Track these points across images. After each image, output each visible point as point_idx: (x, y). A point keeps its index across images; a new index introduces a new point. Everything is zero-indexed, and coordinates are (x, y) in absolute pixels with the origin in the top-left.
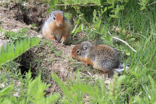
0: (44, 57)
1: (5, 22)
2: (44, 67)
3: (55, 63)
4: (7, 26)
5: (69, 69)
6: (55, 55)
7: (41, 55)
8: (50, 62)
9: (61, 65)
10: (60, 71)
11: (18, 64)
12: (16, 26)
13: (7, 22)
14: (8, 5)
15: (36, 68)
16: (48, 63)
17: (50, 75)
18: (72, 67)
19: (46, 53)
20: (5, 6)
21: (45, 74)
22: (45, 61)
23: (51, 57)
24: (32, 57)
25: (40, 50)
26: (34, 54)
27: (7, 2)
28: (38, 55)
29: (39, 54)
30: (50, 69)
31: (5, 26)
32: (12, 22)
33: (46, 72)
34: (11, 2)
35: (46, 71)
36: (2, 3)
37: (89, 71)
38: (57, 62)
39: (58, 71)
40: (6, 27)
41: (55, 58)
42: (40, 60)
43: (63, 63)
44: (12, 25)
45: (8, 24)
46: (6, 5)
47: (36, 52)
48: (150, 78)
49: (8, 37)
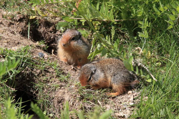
0: (47, 81)
1: (5, 37)
2: (47, 94)
3: (60, 89)
4: (8, 43)
5: (75, 97)
6: (61, 80)
7: (44, 79)
8: (54, 88)
9: (66, 91)
10: (64, 99)
11: (12, 89)
12: (18, 43)
13: (8, 37)
14: (14, 17)
15: (38, 95)
16: (52, 89)
17: (53, 103)
18: (79, 95)
19: (50, 77)
20: (10, 18)
21: (47, 102)
22: (48, 86)
23: (56, 82)
24: (34, 81)
25: (43, 73)
26: (36, 77)
27: (13, 13)
28: (40, 78)
29: (42, 77)
30: (54, 96)
31: (5, 42)
32: (14, 38)
33: (48, 100)
34: (18, 14)
35: (49, 98)
36: (8, 14)
37: (100, 101)
38: (62, 88)
39: (62, 98)
40: (6, 44)
41: (60, 84)
42: (42, 85)
43: (69, 90)
44: (14, 41)
45: (9, 40)
46: (12, 17)
47: (38, 75)
48: (168, 111)
49: (4, 56)
